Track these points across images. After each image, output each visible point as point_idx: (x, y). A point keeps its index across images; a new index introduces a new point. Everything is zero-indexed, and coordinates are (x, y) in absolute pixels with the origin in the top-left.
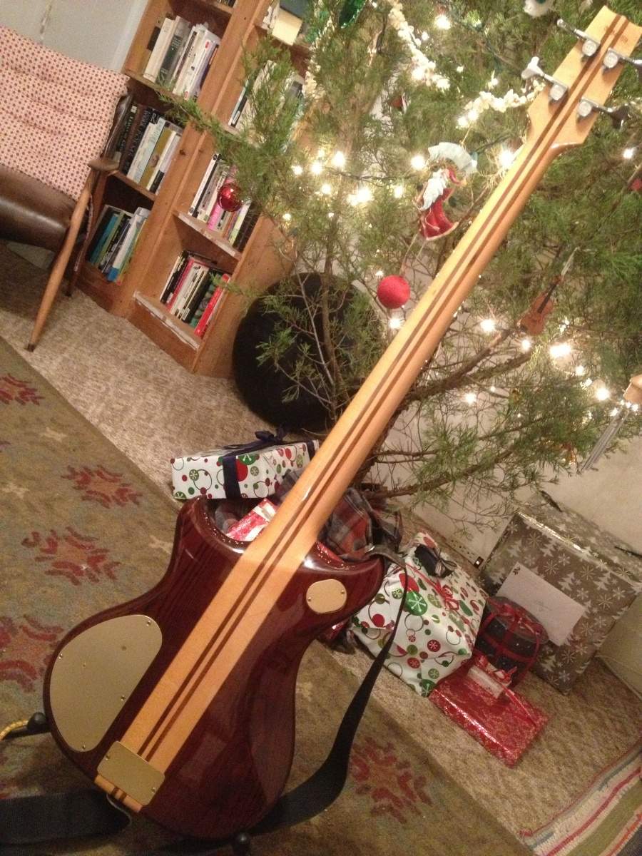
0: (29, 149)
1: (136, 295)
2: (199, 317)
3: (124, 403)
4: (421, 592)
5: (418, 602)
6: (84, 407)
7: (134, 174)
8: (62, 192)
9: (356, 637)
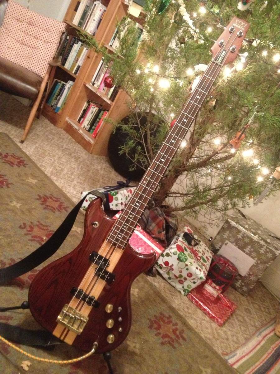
0: (23, 55)
1: (67, 119)
2: (94, 129)
3: (61, 167)
4: (185, 252)
5: (183, 257)
6: (45, 168)
7: (67, 66)
8: (37, 74)
9: (157, 270)
